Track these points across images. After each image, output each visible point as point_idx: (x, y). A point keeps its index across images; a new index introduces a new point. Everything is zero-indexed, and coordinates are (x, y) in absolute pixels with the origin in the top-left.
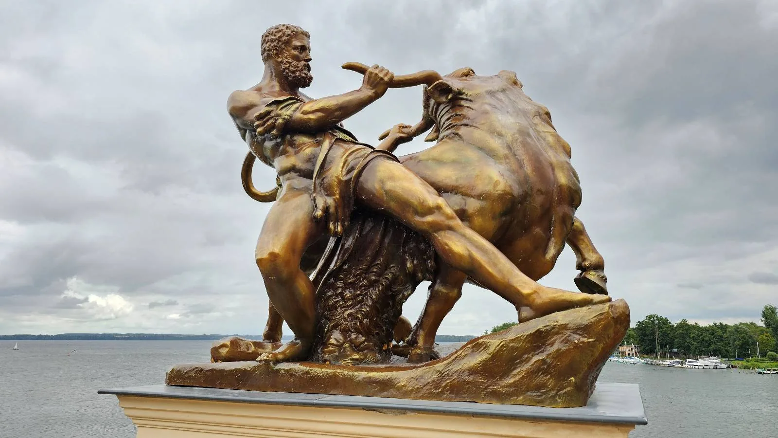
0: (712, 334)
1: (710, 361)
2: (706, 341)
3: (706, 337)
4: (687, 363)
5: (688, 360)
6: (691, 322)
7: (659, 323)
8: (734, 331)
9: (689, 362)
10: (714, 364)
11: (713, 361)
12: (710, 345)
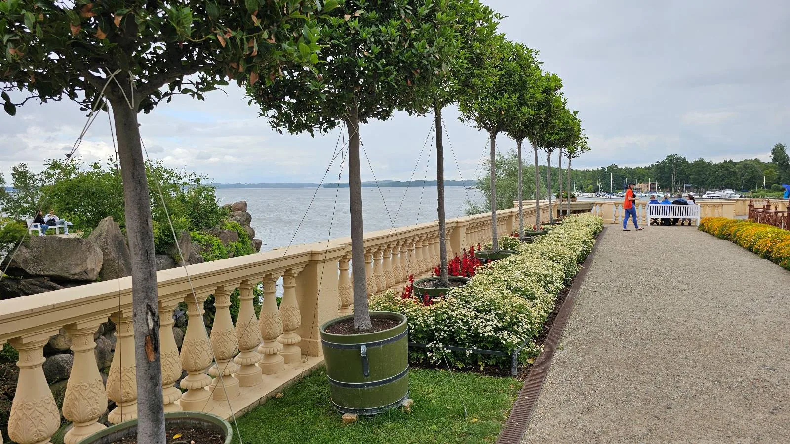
0: (727, 170)
1: (726, 192)
2: (721, 177)
3: (721, 172)
4: (706, 195)
5: (707, 192)
6: (707, 160)
7: (677, 162)
8: (742, 167)
9: (708, 194)
10: (729, 195)
11: (729, 192)
12: (723, 179)
